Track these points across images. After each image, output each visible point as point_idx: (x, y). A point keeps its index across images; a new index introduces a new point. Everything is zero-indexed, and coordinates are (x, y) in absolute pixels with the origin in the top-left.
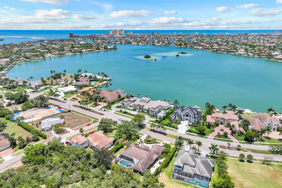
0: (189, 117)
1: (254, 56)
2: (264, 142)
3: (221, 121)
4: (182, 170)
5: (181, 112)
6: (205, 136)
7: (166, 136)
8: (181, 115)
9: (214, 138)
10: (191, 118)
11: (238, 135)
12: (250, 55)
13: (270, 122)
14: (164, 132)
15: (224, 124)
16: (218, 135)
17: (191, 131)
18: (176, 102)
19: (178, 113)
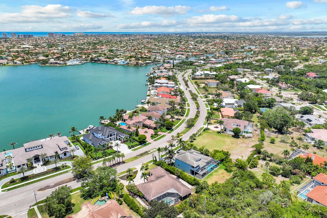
0: (113, 135)
1: (23, 64)
2: (175, 125)
3: (138, 125)
4: (200, 167)
5: (103, 135)
6: (147, 143)
7: (126, 163)
8: (103, 137)
9: (154, 140)
10: (115, 136)
11: (160, 129)
12: (17, 63)
13: (163, 110)
14: (121, 161)
15: (141, 127)
16: (152, 137)
17: (133, 147)
18: (73, 129)
19: (99, 137)
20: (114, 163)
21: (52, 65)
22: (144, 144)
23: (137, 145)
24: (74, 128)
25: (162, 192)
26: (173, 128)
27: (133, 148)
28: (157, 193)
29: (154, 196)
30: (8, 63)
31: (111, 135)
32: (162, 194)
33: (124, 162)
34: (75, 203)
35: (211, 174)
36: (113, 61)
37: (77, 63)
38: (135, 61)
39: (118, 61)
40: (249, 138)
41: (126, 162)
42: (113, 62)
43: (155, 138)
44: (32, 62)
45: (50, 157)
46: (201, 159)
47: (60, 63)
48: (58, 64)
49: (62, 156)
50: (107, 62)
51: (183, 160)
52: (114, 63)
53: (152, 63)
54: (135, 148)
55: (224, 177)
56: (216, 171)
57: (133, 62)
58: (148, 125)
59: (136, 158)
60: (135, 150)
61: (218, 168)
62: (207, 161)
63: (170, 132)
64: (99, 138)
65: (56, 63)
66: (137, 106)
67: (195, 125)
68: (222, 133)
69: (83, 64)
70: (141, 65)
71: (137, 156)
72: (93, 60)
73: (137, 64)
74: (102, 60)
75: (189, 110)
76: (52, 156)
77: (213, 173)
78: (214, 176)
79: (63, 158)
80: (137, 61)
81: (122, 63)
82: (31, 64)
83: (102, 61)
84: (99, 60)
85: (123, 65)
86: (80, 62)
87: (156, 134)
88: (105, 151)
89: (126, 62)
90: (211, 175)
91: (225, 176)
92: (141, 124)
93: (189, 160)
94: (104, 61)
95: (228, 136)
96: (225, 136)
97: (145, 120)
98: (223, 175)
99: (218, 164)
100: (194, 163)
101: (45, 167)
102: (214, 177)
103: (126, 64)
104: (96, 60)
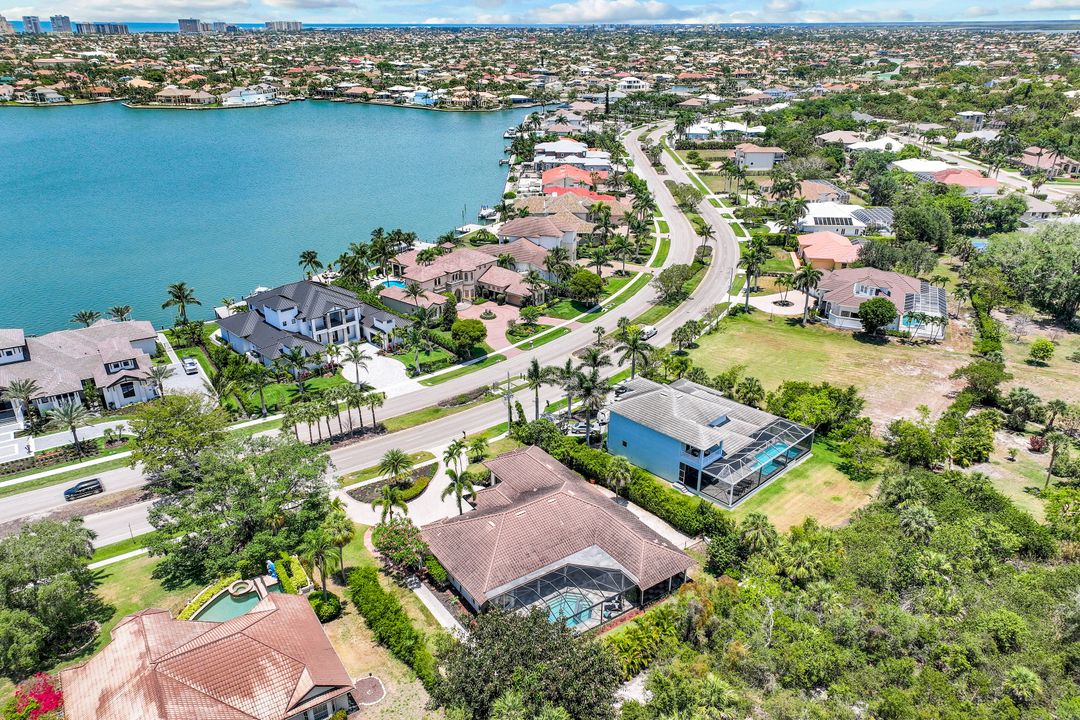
0: (348, 321)
1: (67, 100)
2: (610, 295)
3: (456, 285)
4: (724, 454)
5: (302, 316)
6: (489, 356)
7: (391, 432)
8: (303, 327)
9: (519, 347)
10: (356, 323)
11: (549, 307)
12: (48, 96)
13: (562, 234)
14: (368, 423)
15: (467, 295)
16: (511, 333)
17: (427, 368)
18: (180, 294)
19: (285, 324)
20: (336, 431)
21: (172, 105)
22: (476, 360)
23: (444, 363)
24: (180, 288)
25: (544, 561)
26: (601, 304)
27: (428, 372)
28: (516, 570)
29: (502, 583)
30: (14, 98)
31: (336, 321)
32: (542, 572)
33: (379, 429)
34: (116, 603)
35: (773, 484)
36: (387, 93)
37: (261, 99)
38: (468, 93)
39: (406, 94)
40: (928, 342)
41: (390, 427)
42: (388, 97)
43: (527, 337)
44: (100, 94)
45: (59, 397)
46: (728, 420)
47: (199, 100)
48: (193, 101)
49: (115, 396)
50: (365, 96)
51: (648, 420)
52: (391, 102)
53: (529, 101)
54: (436, 374)
55: (837, 499)
56: (799, 474)
57: (459, 97)
58: (499, 288)
59: (437, 411)
60: (434, 381)
61: (808, 461)
62: (755, 428)
63: (587, 317)
64: (282, 327)
65: (186, 99)
66: (460, 229)
67: (691, 296)
68: (808, 325)
69: (281, 104)
70: (488, 108)
71: (443, 404)
72: (319, 93)
73: (475, 102)
74: (349, 91)
75: (666, 244)
76: (65, 396)
77: (783, 480)
78: (791, 495)
79: (117, 405)
80: (475, 93)
81: (420, 101)
82: (98, 102)
83: (348, 96)
84: (338, 92)
85: (425, 109)
86: (270, 95)
87: (530, 325)
88: (307, 383)
89: (435, 97)
90: (778, 489)
91: (841, 496)
92: (470, 282)
93: (674, 421)
94: (355, 96)
95: (838, 334)
96: (825, 335)
97: (487, 267)
98: (833, 494)
99: (807, 443)
100: (696, 434)
101: (31, 441)
102: (793, 501)
103: (435, 104)
104: (328, 93)
